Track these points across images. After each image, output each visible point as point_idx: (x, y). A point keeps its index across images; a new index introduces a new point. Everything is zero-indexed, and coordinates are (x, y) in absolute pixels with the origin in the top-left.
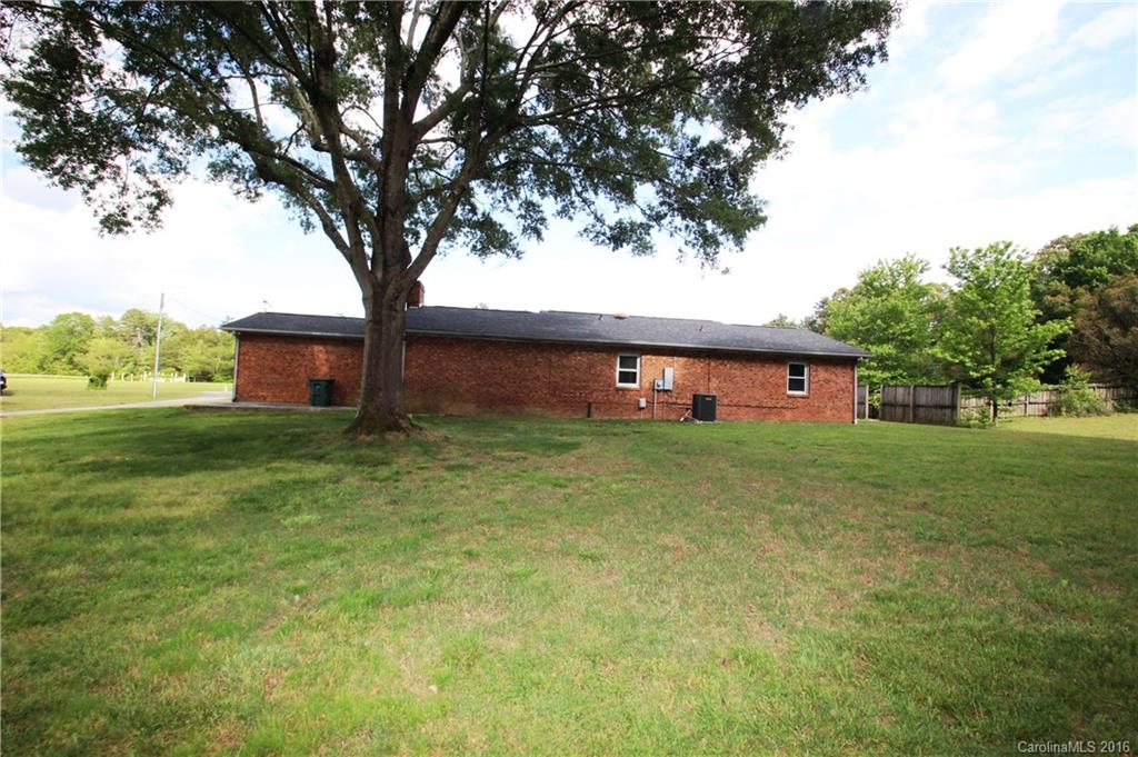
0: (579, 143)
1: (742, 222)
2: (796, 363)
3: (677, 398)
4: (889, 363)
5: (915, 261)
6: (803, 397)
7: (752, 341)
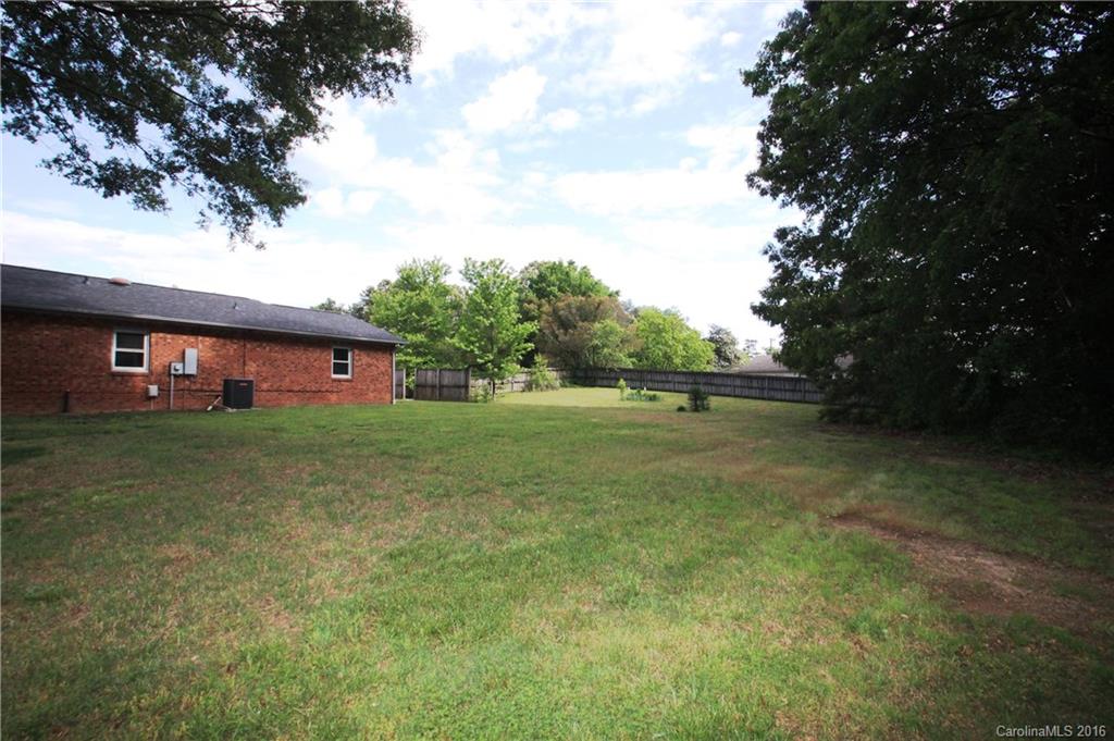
0: (46, 40)
1: (281, 197)
2: (341, 346)
3: (202, 384)
4: (421, 350)
5: (440, 264)
6: (347, 381)
7: (295, 323)
